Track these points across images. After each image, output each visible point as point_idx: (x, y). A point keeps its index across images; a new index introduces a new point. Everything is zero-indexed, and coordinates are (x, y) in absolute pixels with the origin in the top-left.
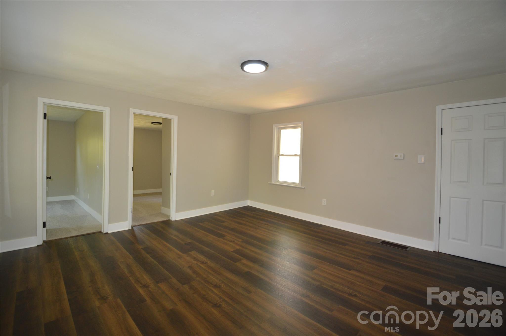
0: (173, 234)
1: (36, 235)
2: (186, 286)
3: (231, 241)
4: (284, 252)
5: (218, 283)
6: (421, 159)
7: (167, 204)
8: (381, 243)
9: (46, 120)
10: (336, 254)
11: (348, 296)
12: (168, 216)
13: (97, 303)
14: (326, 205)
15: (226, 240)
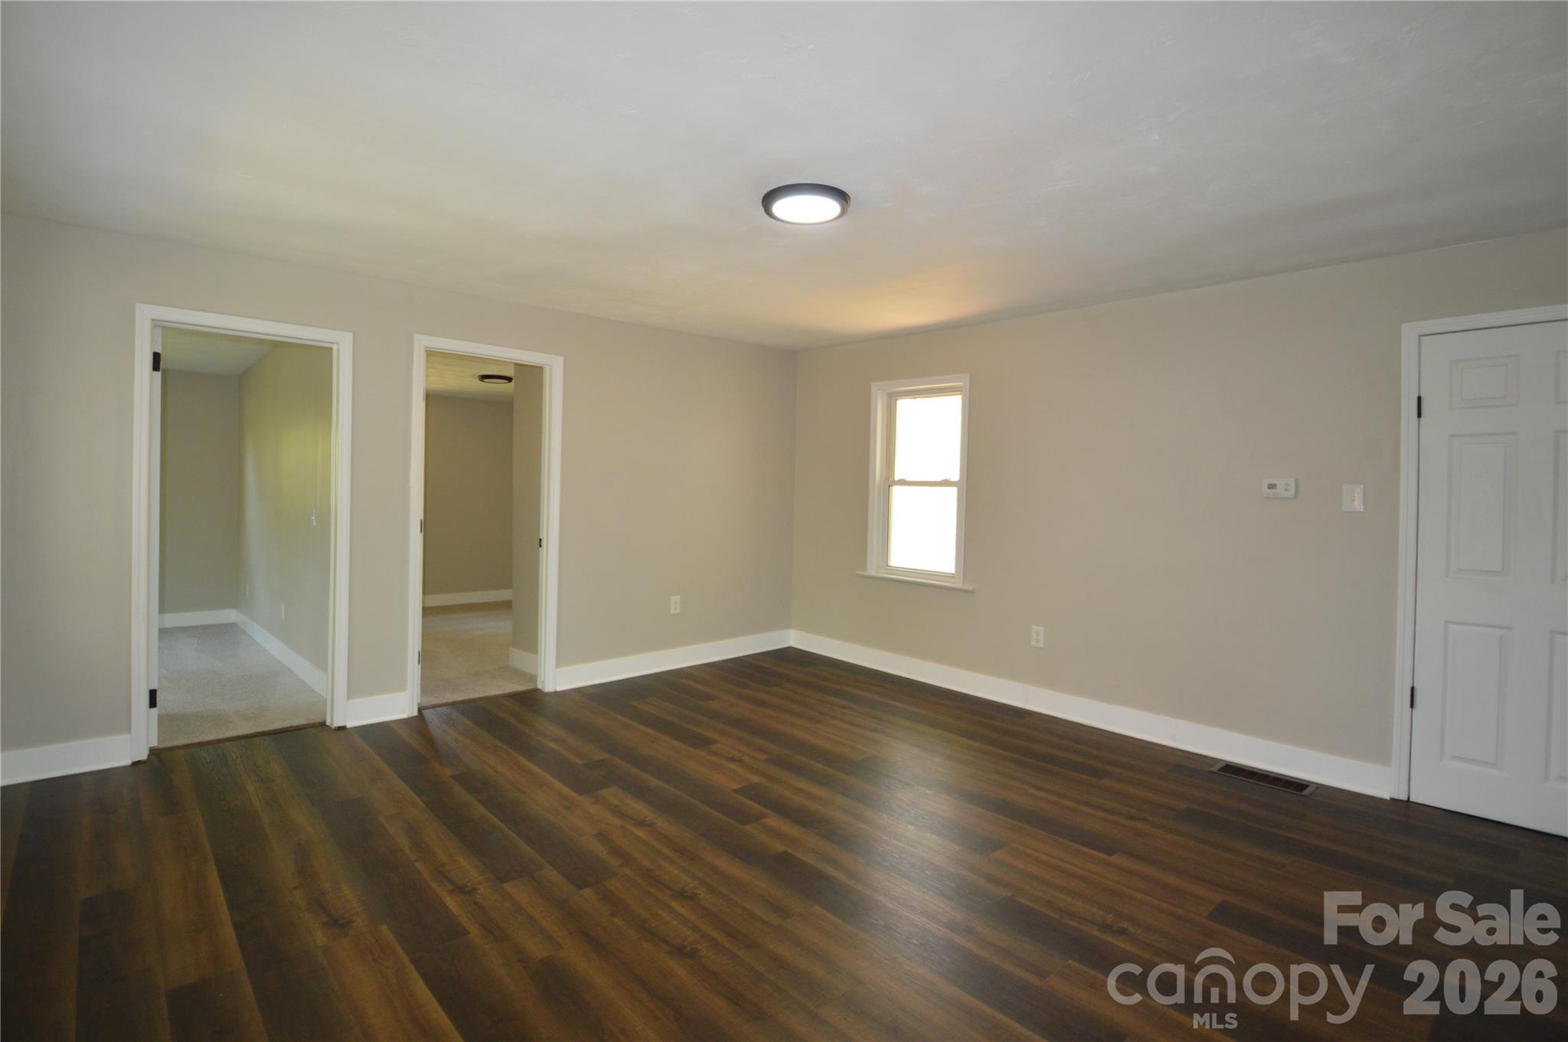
0: (548, 733)
1: (129, 731)
2: (587, 892)
3: (732, 760)
4: (899, 795)
5: (690, 886)
6: (1354, 499)
7: (527, 637)
8: (1219, 770)
9: (158, 374)
10: (1069, 803)
11: (1096, 933)
12: (533, 678)
13: (320, 937)
14: (1042, 646)
15: (716, 754)
